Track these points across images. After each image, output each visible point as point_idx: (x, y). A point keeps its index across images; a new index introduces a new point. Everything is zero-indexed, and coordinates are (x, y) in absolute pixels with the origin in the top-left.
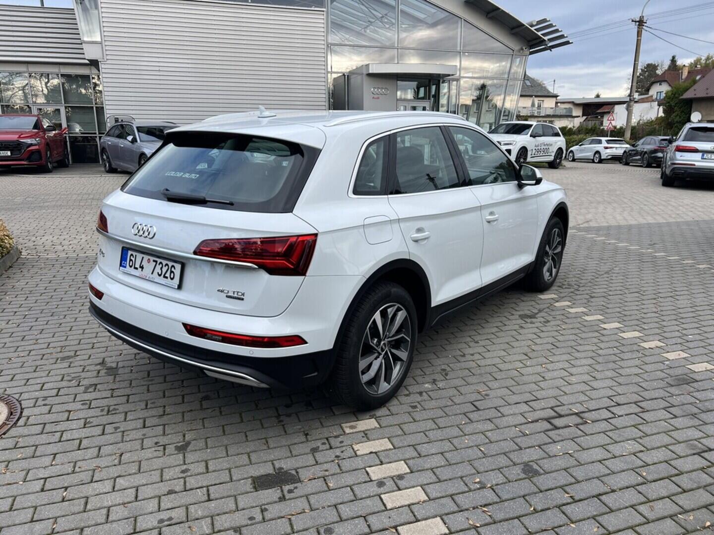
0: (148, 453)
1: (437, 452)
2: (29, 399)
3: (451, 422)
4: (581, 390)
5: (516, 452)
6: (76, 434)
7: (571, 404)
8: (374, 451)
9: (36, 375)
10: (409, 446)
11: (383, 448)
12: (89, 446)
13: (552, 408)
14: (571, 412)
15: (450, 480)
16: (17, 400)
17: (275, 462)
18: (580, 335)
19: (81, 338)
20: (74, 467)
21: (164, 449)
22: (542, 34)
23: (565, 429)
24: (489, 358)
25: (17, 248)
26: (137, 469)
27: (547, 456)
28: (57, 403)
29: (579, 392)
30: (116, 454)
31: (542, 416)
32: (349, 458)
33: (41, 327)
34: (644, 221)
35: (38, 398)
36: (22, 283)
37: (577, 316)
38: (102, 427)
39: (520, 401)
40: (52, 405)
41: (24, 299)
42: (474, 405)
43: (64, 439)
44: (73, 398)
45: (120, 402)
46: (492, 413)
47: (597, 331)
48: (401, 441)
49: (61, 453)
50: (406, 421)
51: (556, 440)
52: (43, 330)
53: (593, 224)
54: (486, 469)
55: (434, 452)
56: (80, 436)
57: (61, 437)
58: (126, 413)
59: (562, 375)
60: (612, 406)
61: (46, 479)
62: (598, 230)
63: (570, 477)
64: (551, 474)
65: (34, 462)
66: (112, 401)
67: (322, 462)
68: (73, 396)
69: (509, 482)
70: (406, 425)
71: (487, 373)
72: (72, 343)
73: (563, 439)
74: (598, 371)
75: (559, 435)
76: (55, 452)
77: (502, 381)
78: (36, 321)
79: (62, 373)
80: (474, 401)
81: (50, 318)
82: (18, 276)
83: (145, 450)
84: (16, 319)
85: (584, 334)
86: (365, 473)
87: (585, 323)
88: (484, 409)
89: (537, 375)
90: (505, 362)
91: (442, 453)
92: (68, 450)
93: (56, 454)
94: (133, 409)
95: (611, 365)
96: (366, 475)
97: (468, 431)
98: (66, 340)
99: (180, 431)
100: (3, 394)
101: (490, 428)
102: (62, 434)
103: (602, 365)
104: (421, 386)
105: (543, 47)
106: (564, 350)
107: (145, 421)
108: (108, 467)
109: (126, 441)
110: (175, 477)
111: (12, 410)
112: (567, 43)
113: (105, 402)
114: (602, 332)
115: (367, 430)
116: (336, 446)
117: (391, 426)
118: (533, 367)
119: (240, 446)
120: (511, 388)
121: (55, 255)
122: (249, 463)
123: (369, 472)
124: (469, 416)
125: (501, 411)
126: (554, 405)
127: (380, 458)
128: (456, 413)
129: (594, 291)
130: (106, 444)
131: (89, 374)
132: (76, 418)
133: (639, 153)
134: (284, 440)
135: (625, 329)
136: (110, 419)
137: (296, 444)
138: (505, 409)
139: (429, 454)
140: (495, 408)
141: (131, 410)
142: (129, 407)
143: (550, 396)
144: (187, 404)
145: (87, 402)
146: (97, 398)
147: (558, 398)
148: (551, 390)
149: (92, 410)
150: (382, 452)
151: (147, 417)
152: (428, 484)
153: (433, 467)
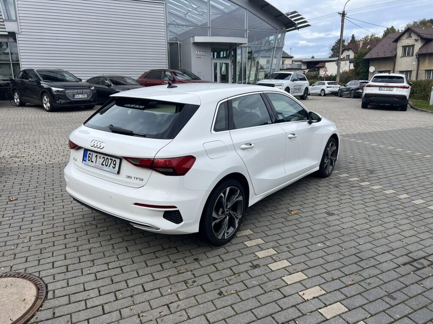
1: (357, 293)
2: (47, 276)
3: (351, 270)
5: (406, 289)
7: (416, 251)
8: (315, 296)
9: (43, 256)
11: (320, 294)
12: (111, 310)
13: (406, 255)
14: (420, 257)
16: (39, 277)
18: (389, 204)
19: (64, 225)
21: (169, 307)
22: (294, 20)
23: (424, 269)
24: (346, 223)
27: (426, 290)
28: (70, 277)
29: (415, 243)
32: (302, 303)
33: (30, 219)
35: (54, 275)
37: (379, 191)
38: (113, 294)
39: (385, 252)
40: (68, 279)
42: (358, 257)
43: (90, 307)
44: (81, 272)
45: (117, 273)
46: (373, 262)
47: (398, 201)
48: (328, 287)
49: (92, 318)
50: (323, 272)
51: (424, 278)
52: (32, 220)
55: (355, 294)
56: (101, 303)
57: (86, 305)
58: (126, 281)
59: (397, 232)
66: (112, 272)
67: (285, 308)
69: (416, 311)
70: (324, 274)
71: (351, 233)
72: (59, 229)
74: (416, 227)
75: (423, 274)
76: (87, 318)
77: (363, 238)
78: (24, 214)
79: (63, 253)
80: (356, 254)
81: (34, 211)
84: (8, 214)
85: (391, 203)
86: (320, 314)
87: (387, 196)
88: (366, 259)
90: (358, 225)
91: (360, 294)
92: (96, 315)
93: (88, 320)
94: (130, 278)
95: (421, 223)
97: (366, 276)
98: (53, 227)
100: (26, 273)
101: (378, 273)
102: (86, 302)
103: (416, 223)
104: (315, 245)
105: (294, 28)
106: (387, 214)
107: (143, 287)
109: (137, 304)
111: (38, 286)
112: (308, 25)
113: (106, 273)
114: (401, 200)
115: (301, 281)
116: (288, 295)
117: (315, 276)
118: (377, 227)
119: (222, 301)
120: (372, 242)
121: (16, 165)
122: (235, 313)
123: (322, 313)
124: (359, 265)
125: (377, 259)
126: (406, 253)
127: (323, 301)
128: (350, 263)
129: (378, 174)
130: (123, 307)
131: (84, 253)
132: (90, 289)
133: (348, 89)
134: (249, 293)
135: (413, 198)
136: (116, 287)
137: (259, 295)
138: (379, 258)
139: (352, 295)
140: (372, 257)
141: (128, 278)
142: (125, 276)
143: (400, 247)
144: (167, 270)
145: (92, 275)
146: (99, 271)
147: (405, 247)
148: (397, 242)
149: (100, 280)
150: (321, 297)
151: (143, 283)
152: (366, 319)
153: (361, 305)
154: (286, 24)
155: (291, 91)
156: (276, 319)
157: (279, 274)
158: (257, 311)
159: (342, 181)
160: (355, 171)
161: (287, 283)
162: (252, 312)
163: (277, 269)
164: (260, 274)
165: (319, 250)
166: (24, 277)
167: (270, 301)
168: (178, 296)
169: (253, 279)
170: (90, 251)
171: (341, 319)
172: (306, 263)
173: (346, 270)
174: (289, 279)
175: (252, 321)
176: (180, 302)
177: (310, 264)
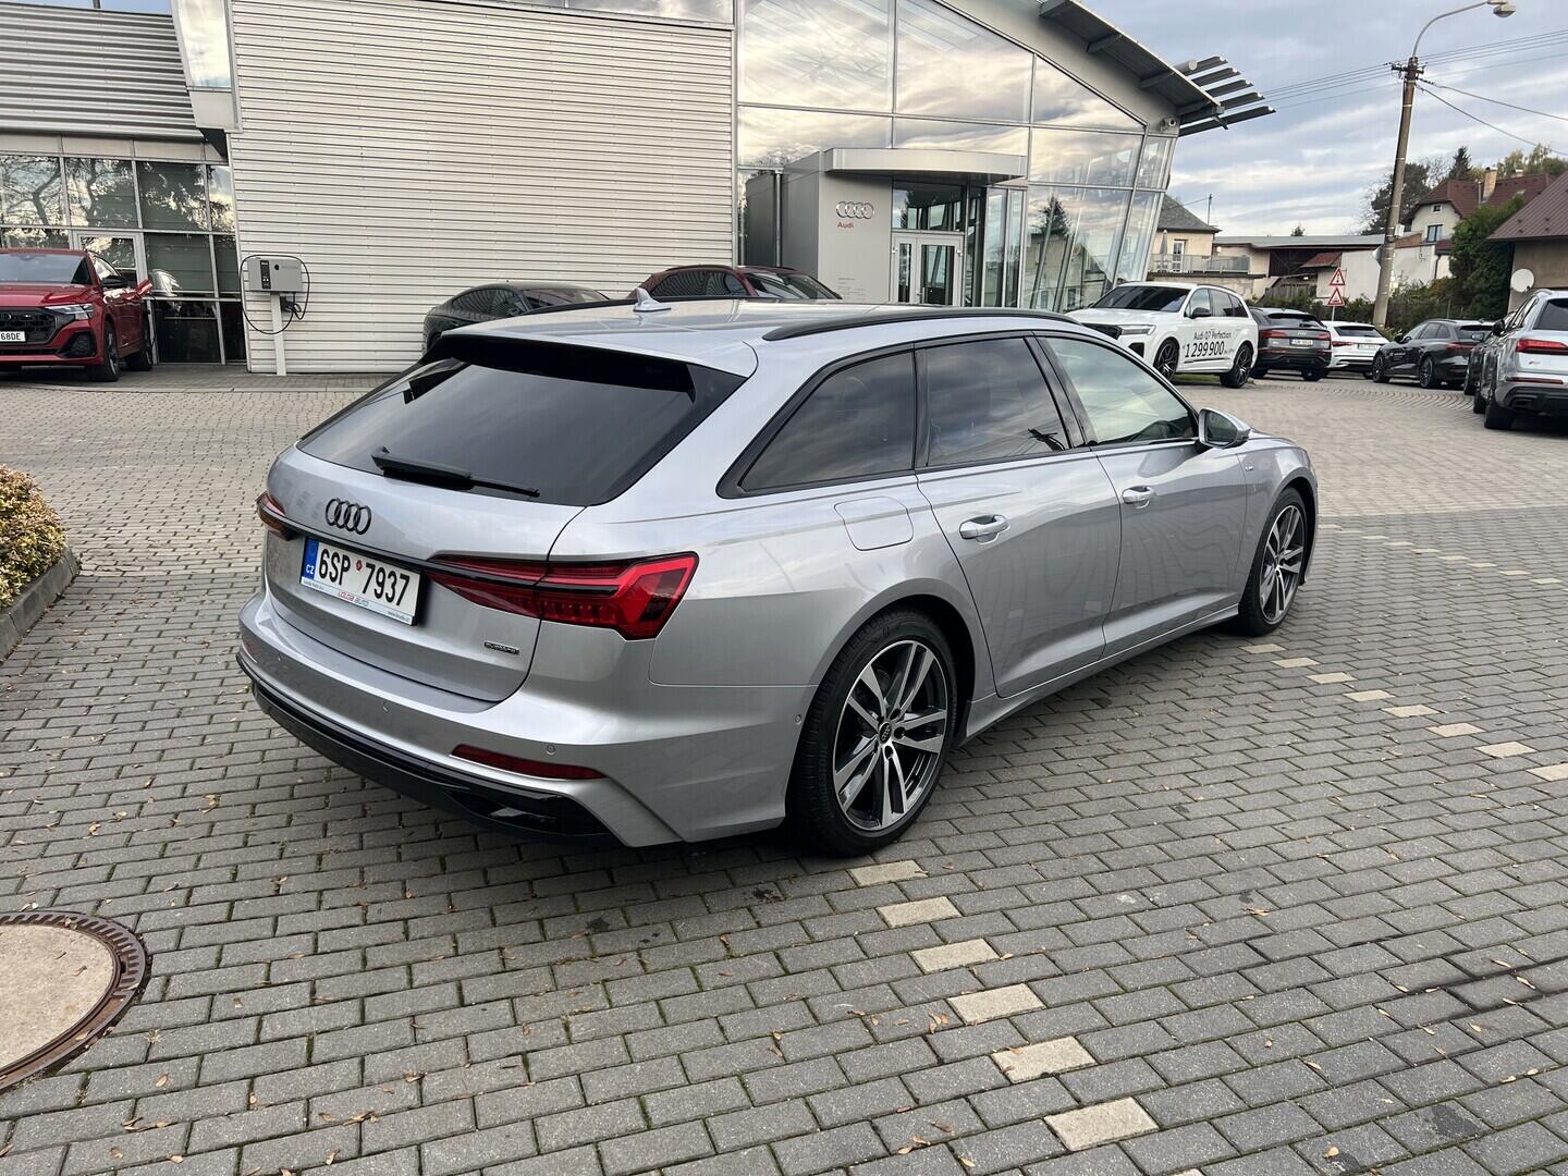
0: (487, 1076)
1: (1208, 1074)
2: (162, 929)
3: (1214, 992)
4: (1499, 911)
5: (1401, 1075)
6: (295, 1024)
7: (1488, 946)
8: (1050, 1071)
9: (166, 865)
10: (1133, 1057)
11: (1070, 1064)
12: (334, 1054)
13: (1445, 957)
14: (1495, 968)
15: (1265, 1150)
16: (133, 932)
17: (811, 1099)
18: (1440, 772)
19: (261, 772)
20: (308, 1113)
21: (526, 1063)
22: (1209, 92)
23: (1498, 1012)
24: (1250, 828)
25: (71, 554)
26: (469, 1119)
27: (1482, 1085)
28: (233, 939)
29: (1494, 916)
30: (405, 1076)
31: (1428, 979)
32: (994, 1089)
33: (158, 745)
34: (1479, 506)
35: (183, 928)
36: (95, 635)
37: (1416, 725)
38: (355, 1005)
39: (1361, 939)
40: (223, 945)
41: (104, 674)
42: (1255, 950)
43: (268, 1037)
44: (270, 927)
45: (388, 938)
46: (1305, 971)
47: (1477, 763)
48: (1108, 1043)
49: (266, 1073)
50: (1105, 991)
51: (1486, 1042)
52: (163, 751)
53: (1369, 511)
54: (1344, 1122)
55: (1200, 1074)
56: (307, 1029)
57: (259, 1029)
58: (409, 966)
59: (1438, 874)
61: (240, 1146)
62: (1385, 524)
63: (1557, 1138)
64: (1510, 1133)
65: (199, 1102)
66: (368, 936)
67: (930, 1100)
68: (270, 921)
69: (1414, 1156)
70: (1108, 1000)
71: (1257, 866)
72: (242, 784)
73: (1502, 1038)
74: (1519, 863)
75: (1489, 1028)
76: (252, 1071)
77: (1299, 886)
78: (143, 728)
79: (232, 861)
80: (1250, 939)
81: (177, 722)
82: (81, 619)
83: (478, 1066)
84: (94, 725)
85: (1448, 770)
86: (1048, 1132)
87: (1441, 743)
88: (1282, 960)
89: (1377, 872)
90: (1292, 839)
91: (1220, 1076)
92: (283, 1066)
93: (253, 1077)
94: (425, 957)
95: (1544, 847)
96: (1051, 1136)
97: (1264, 1018)
98: (224, 777)
99: (553, 1014)
100: (95, 917)
101: (1316, 1011)
102: (260, 1023)
103: (1521, 845)
104: (1109, 897)
105: (1210, 119)
106: (1417, 810)
107: (460, 989)
108: (394, 1113)
109: (424, 1043)
110: (571, 1141)
111: (124, 959)
112: (1264, 111)
113: (352, 937)
114: (1488, 764)
115: (1015, 1015)
116: (953, 1056)
117: (1070, 1003)
118: (1361, 852)
119: (713, 1056)
120: (1328, 904)
121: (158, 572)
122: (746, 1101)
123: (1057, 1129)
124: (1250, 977)
125: (1326, 964)
126: (1448, 949)
127: (1073, 1090)
128: (1218, 970)
129: (1433, 665)
130: (375, 1049)
131: (297, 865)
132: (287, 980)
133: (1413, 355)
135: (1540, 757)
136: (372, 981)
137: (850, 1050)
138: (1333, 960)
139: (1190, 1078)
140: (1309, 956)
141: (418, 957)
142: (412, 950)
143: (1431, 926)
144: (555, 943)
145: (306, 937)
146: (331, 927)
147: (1450, 930)
148: (1425, 909)
149: (325, 957)
150: (1072, 1075)
151: (464, 978)
152: (1213, 1162)
153: (1210, 1114)
154: (1179, 106)
155: (1182, 353)
156: (884, 1133)
157: (943, 985)
158: (827, 1100)
159: (1280, 683)
160: (1345, 649)
161: (961, 1019)
162: (807, 1104)
163: (943, 967)
164: (877, 979)
165: (1116, 915)
166: (83, 926)
167: (884, 1071)
168: (567, 1028)
169: (844, 995)
170: (320, 860)
171: (1122, 1156)
172: (1053, 957)
173: (1193, 992)
174: (973, 1007)
175: (797, 1131)
176: (569, 1050)
177: (1066, 959)
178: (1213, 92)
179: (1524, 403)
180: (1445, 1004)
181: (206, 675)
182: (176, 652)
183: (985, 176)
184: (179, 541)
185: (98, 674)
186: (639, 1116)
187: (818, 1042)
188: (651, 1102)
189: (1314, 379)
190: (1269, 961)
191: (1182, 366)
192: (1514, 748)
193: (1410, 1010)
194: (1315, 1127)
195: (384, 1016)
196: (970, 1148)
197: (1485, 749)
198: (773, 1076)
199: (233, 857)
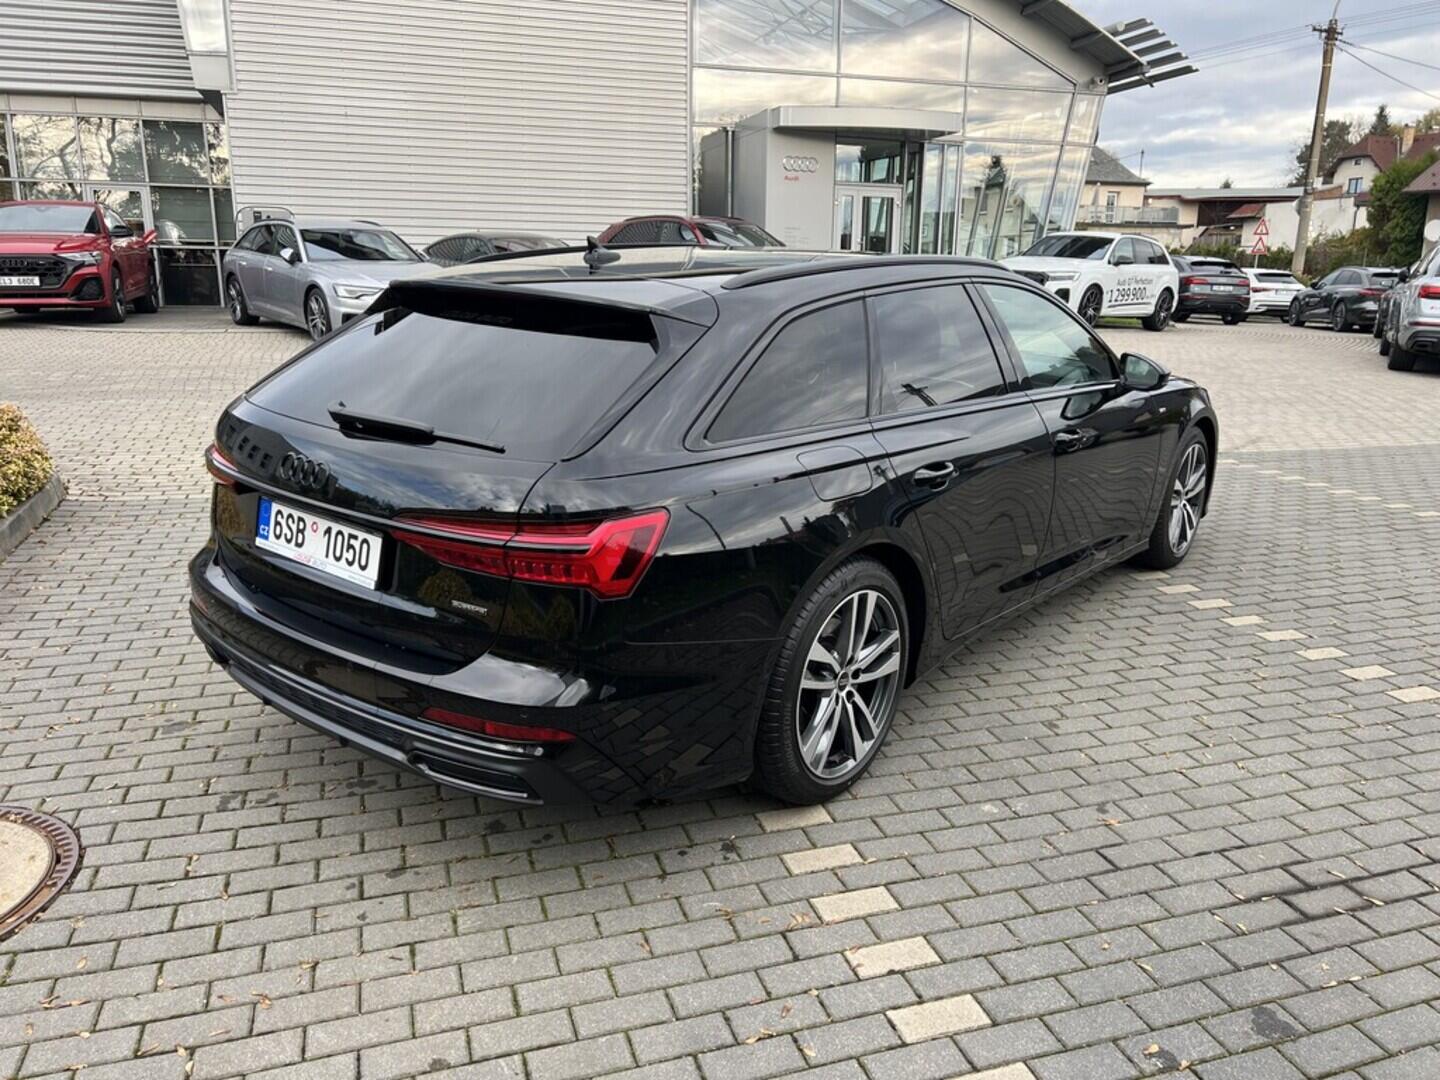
0: (376, 964)
1: (1044, 974)
2: (97, 825)
3: (1060, 897)
4: (1341, 825)
5: (1228, 978)
6: (207, 913)
7: (1326, 858)
8: (897, 968)
9: (109, 766)
10: (977, 956)
11: (917, 962)
12: (238, 942)
13: (1284, 867)
14: (1331, 878)
15: (1089, 1045)
16: (70, 827)
17: (670, 991)
18: (1302, 693)
19: (205, 681)
20: (208, 996)
21: (413, 953)
22: (1136, 52)
23: (1328, 920)
24: (1115, 744)
25: (58, 480)
26: (354, 1003)
27: (1304, 989)
28: (160, 834)
29: (1336, 829)
30: (301, 963)
31: (1266, 888)
32: (842, 984)
33: (117, 656)
34: (1374, 443)
35: (117, 823)
36: (70, 557)
37: (1285, 649)
38: (264, 896)
39: (1206, 849)
40: (150, 840)
41: (77, 590)
42: (1105, 858)
43: (182, 925)
44: (195, 824)
45: (301, 836)
46: (1150, 878)
47: (1338, 685)
48: (955, 943)
49: (175, 959)
50: (959, 895)
51: (1313, 948)
52: (120, 661)
53: (1266, 447)
54: (1168, 1021)
55: (1037, 974)
56: (217, 919)
57: (174, 918)
58: (318, 862)
59: (1287, 789)
60: (1421, 865)
61: (143, 1024)
62: (1281, 459)
63: (1369, 1042)
64: (1324, 1035)
65: (115, 982)
66: (284, 833)
67: (781, 992)
68: (197, 818)
69: (1231, 1054)
70: (960, 903)
71: (1117, 780)
72: (188, 692)
73: (1329, 945)
74: (1366, 780)
75: (1317, 935)
76: (163, 956)
77: (1154, 799)
78: (105, 640)
79: (169, 763)
80: (1102, 847)
81: (136, 635)
82: (63, 539)
83: (368, 955)
84: (60, 636)
85: (1311, 691)
86: (887, 1025)
87: (1308, 666)
88: (1129, 868)
89: (1230, 787)
90: (1153, 755)
91: (1055, 976)
92: (191, 952)
93: (163, 962)
94: (334, 853)
95: (1392, 766)
96: (890, 1029)
97: (1105, 921)
98: (172, 686)
99: (444, 908)
100: (39, 812)
101: (1155, 916)
102: (176, 911)
103: (1371, 764)
104: (974, 807)
105: (1137, 78)
106: (1275, 729)
107: (361, 884)
108: (286, 997)
109: (323, 933)
110: (444, 1026)
111: (60, 851)
112: (1187, 70)
113: (269, 835)
114: (1349, 686)
115: (871, 915)
116: (807, 953)
117: (925, 905)
118: (1217, 767)
119: (586, 950)
120: (1179, 816)
121: (140, 496)
122: (611, 992)
123: (896, 1022)
124: (1097, 883)
125: (1170, 872)
126: (1287, 861)
127: (916, 986)
128: (1067, 876)
129: (1308, 592)
130: (277, 937)
131: (228, 767)
132: (204, 873)
133: (1327, 301)
134: (684, 936)
135: (1400, 680)
136: (282, 875)
137: (713, 946)
138: (1177, 869)
139: (1027, 977)
140: (1154, 864)
141: (327, 854)
142: (322, 847)
143: (1273, 838)
144: (454, 843)
145: (227, 833)
146: (251, 823)
147: (1291, 843)
148: (1270, 822)
149: (241, 852)
150: (917, 972)
151: (366, 874)
152: (1039, 1056)
153: (1041, 1012)
154: (1107, 66)
155: (1106, 298)
156: (734, 1024)
157: (807, 887)
158: (686, 991)
159: (1162, 608)
160: (1227, 576)
161: (820, 918)
162: (667, 996)
163: (809, 870)
164: (747, 880)
165: (978, 823)
166: (28, 821)
167: (742, 966)
168: (455, 922)
169: (716, 894)
170: (249, 763)
171: (954, 1050)
172: (913, 862)
173: (1040, 898)
174: (832, 907)
175: (654, 1021)
176: (454, 941)
177: (926, 865)
178: (1140, 52)
179: (1425, 346)
180: (1280, 911)
181: (168, 592)
182: (144, 570)
183: (922, 132)
184: (161, 469)
185: (70, 590)
186: (510, 1004)
187: (685, 938)
188: (522, 991)
189: (1233, 322)
190: (1117, 869)
191: (1105, 311)
192: (1377, 671)
193: (1243, 917)
194: (1140, 1025)
195: (289, 908)
196: (812, 1038)
197: (1348, 672)
198: (638, 969)
199: (171, 759)
